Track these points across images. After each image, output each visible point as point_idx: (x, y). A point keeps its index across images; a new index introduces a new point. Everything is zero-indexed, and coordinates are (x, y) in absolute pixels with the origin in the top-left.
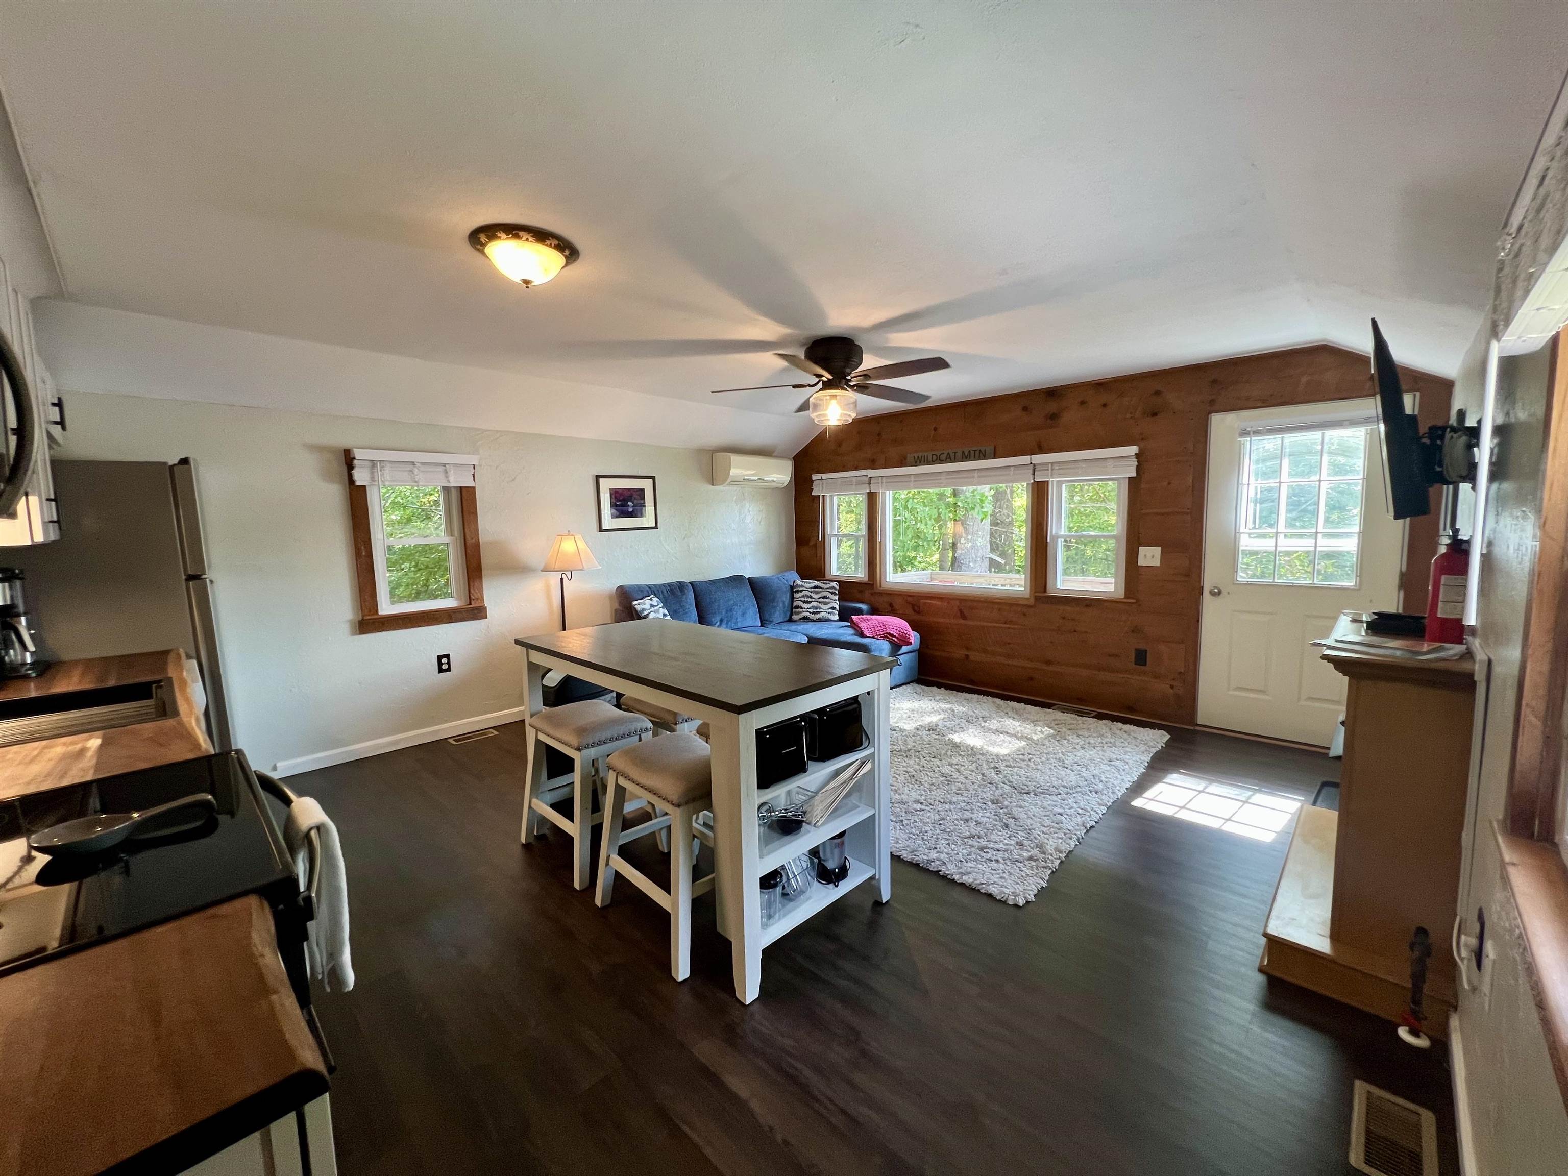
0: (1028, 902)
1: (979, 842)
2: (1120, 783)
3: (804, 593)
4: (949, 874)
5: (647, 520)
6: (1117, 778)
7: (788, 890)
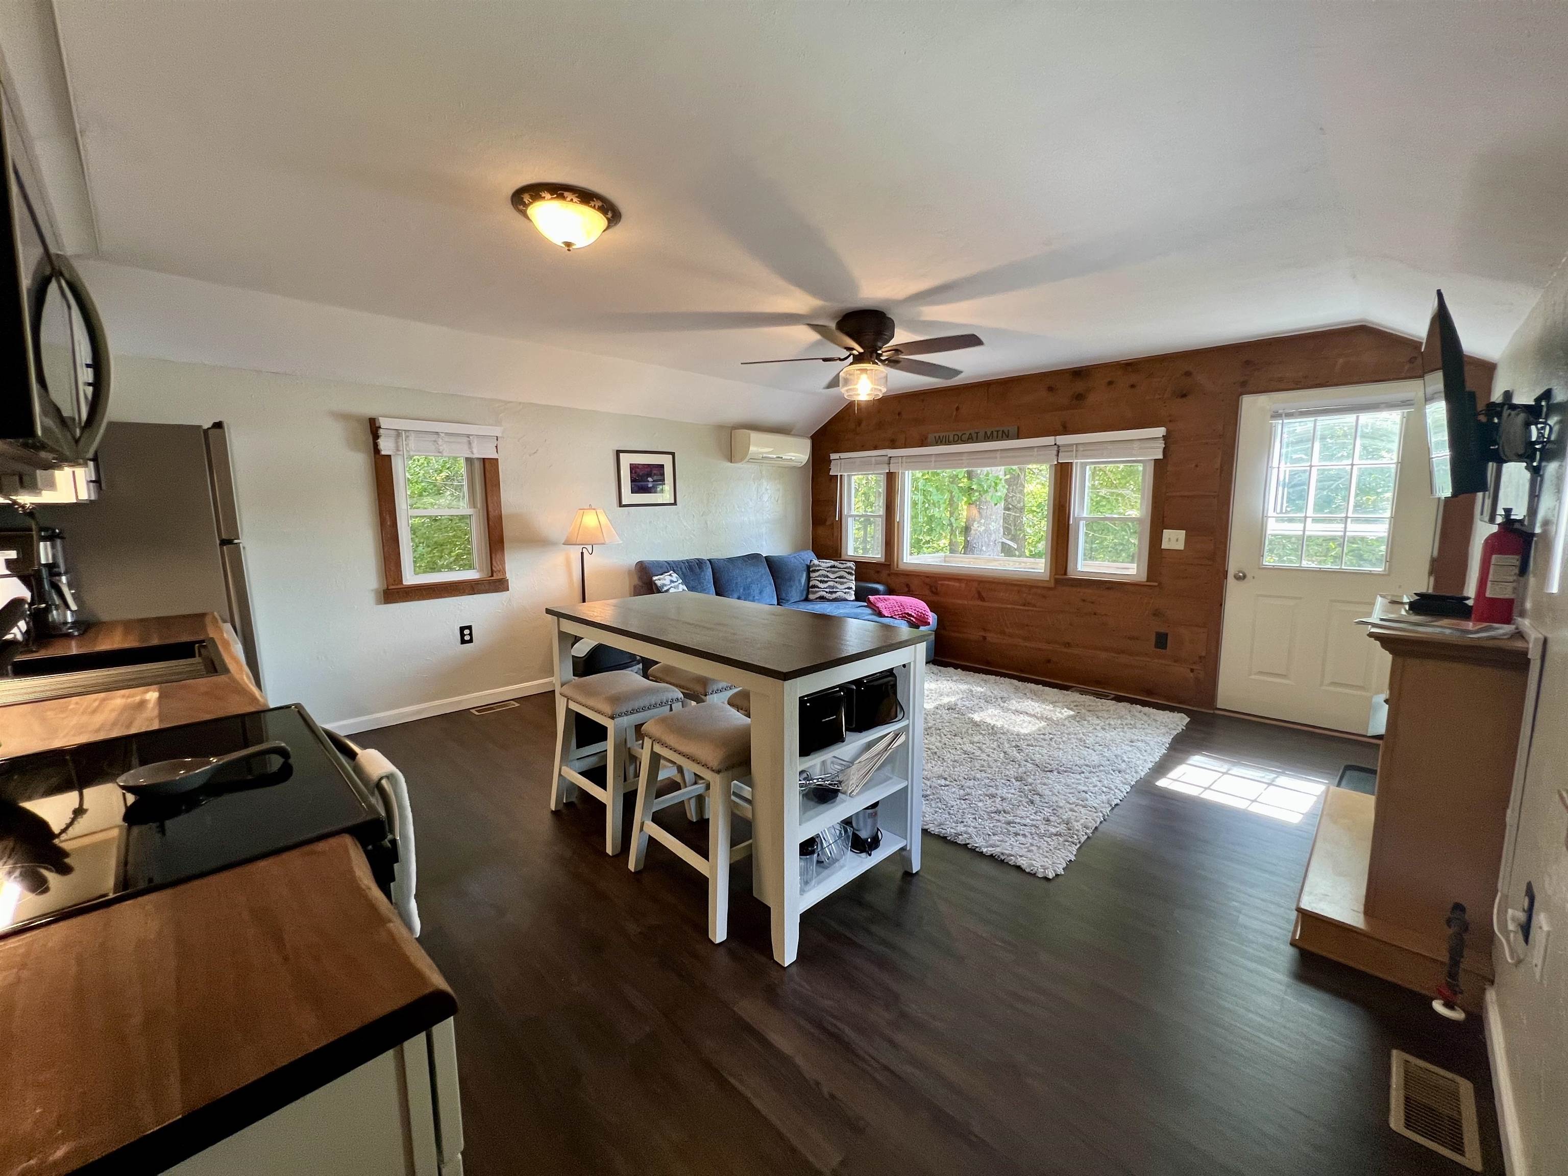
0: (1057, 875)
1: (1006, 817)
2: (1143, 764)
3: (821, 573)
4: (977, 847)
5: (665, 495)
6: (1139, 758)
7: (823, 858)
